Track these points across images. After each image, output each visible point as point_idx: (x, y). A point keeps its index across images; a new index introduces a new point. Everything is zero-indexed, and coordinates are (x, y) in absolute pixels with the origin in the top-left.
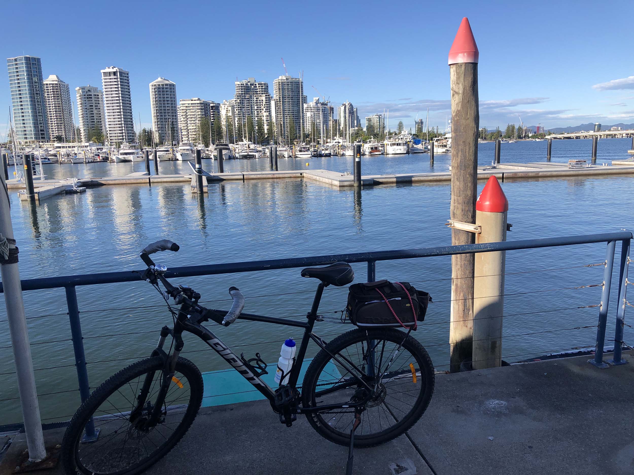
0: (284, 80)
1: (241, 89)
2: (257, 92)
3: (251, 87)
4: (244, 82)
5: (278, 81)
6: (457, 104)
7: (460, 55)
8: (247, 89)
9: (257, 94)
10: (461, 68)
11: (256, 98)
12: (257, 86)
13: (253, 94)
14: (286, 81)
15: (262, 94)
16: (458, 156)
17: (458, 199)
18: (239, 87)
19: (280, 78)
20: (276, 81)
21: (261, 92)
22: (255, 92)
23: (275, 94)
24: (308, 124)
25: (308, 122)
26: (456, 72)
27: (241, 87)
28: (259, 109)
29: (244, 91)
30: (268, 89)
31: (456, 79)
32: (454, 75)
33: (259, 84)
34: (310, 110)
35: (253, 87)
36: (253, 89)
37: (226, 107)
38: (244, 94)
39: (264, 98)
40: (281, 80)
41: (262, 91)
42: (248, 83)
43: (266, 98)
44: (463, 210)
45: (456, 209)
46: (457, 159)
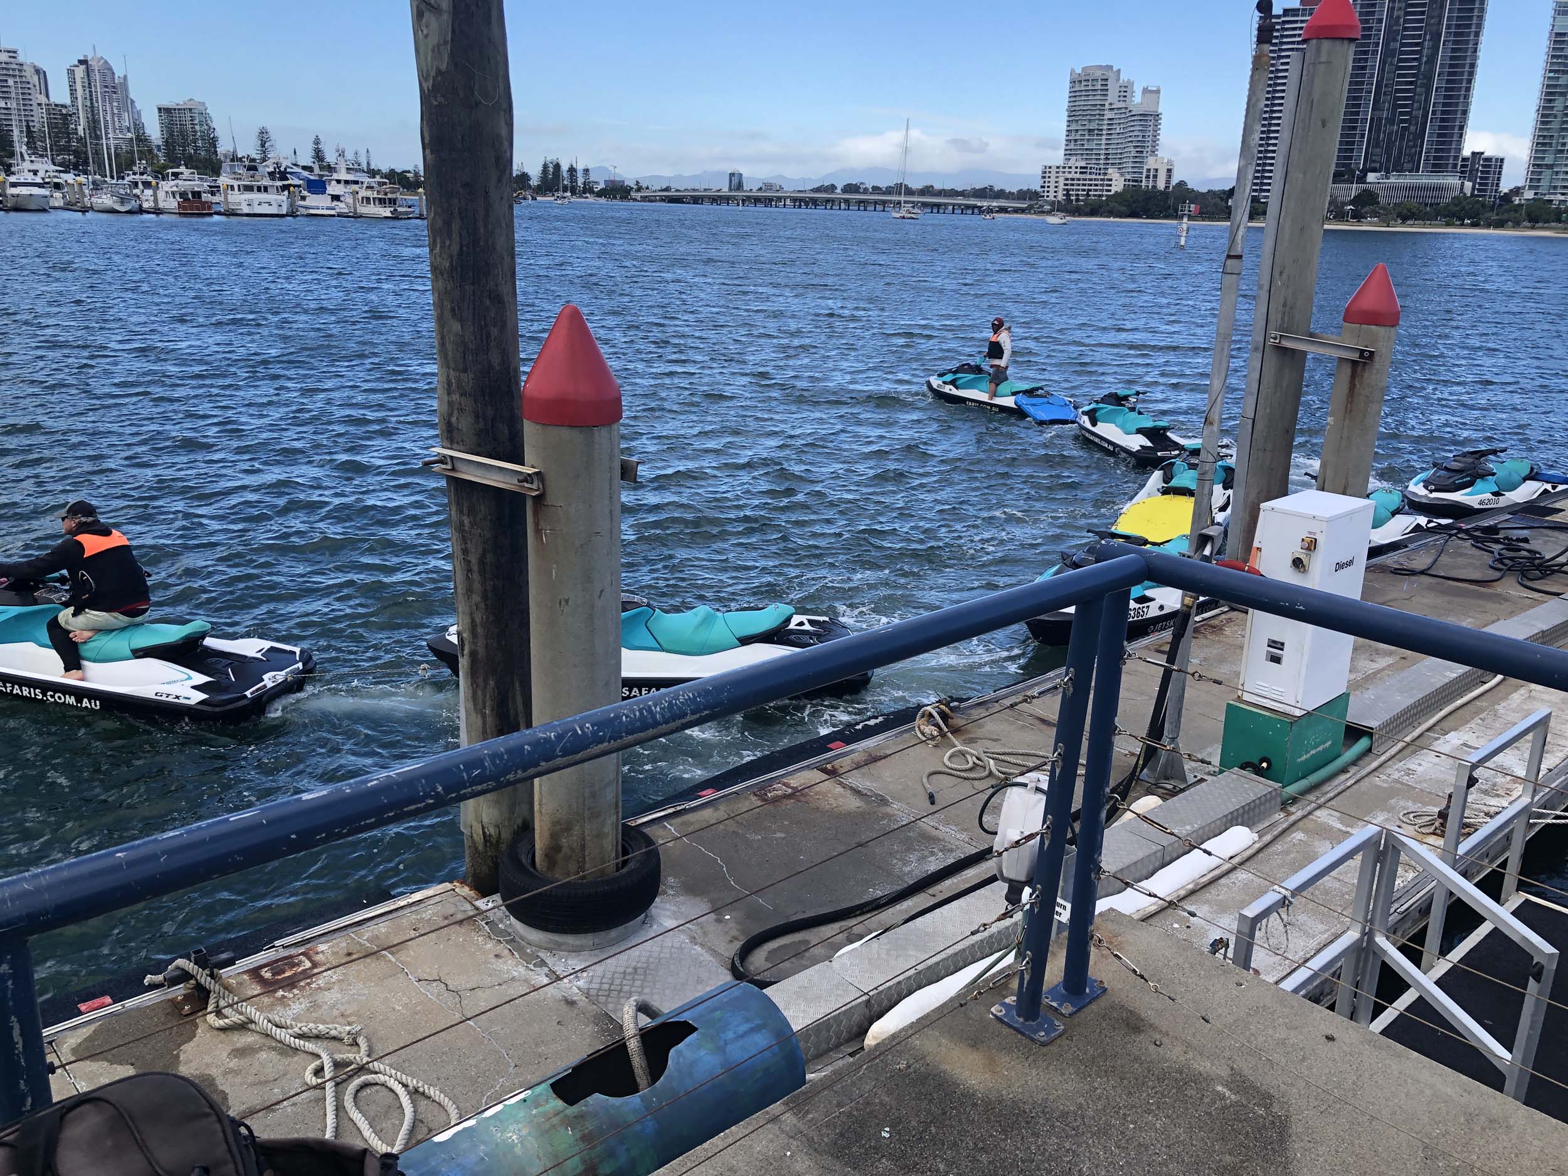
6: (436, 50)
16: (450, 236)
17: (459, 381)
44: (477, 417)
45: (456, 412)
46: (448, 243)
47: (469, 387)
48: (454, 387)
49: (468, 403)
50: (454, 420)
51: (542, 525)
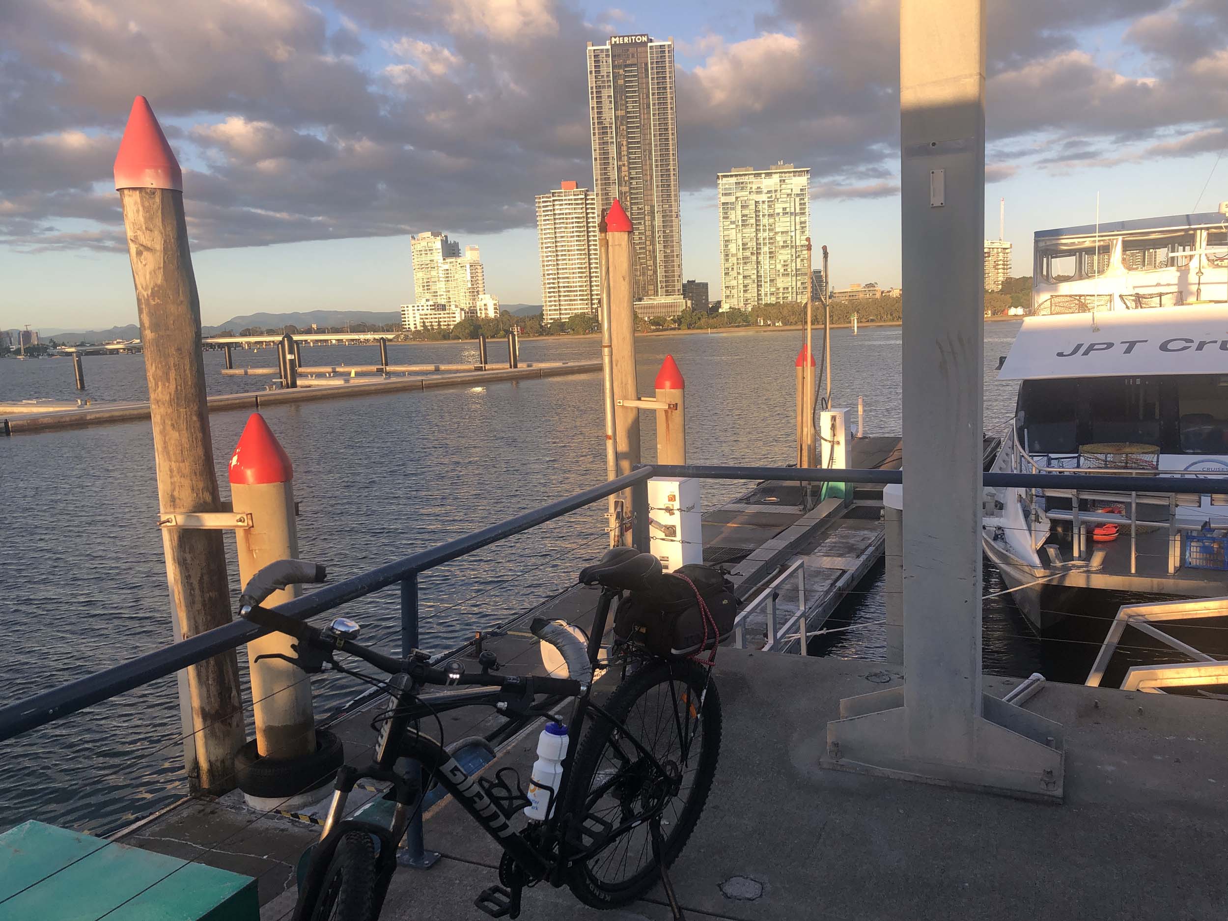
6: (154, 272)
7: (148, 171)
10: (154, 198)
26: (143, 206)
31: (142, 220)
32: (138, 211)
47: (187, 471)
48: (175, 473)
51: (253, 547)
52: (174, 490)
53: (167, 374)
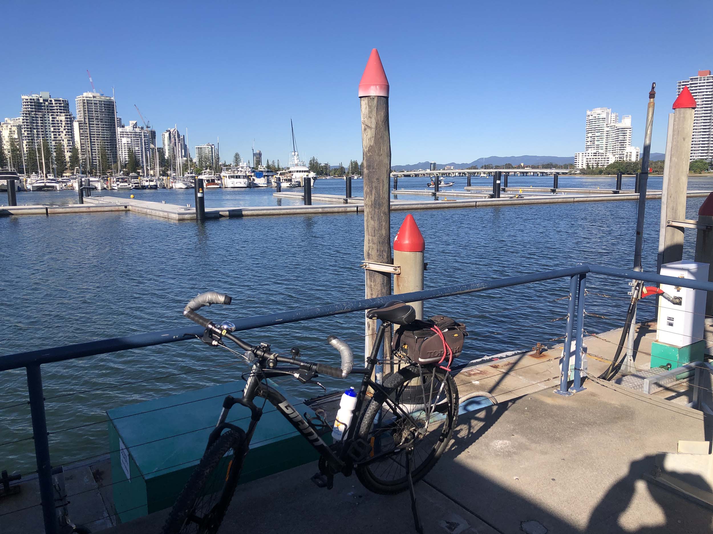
0: (89, 97)
1: (31, 105)
2: (54, 109)
3: (44, 103)
4: (34, 96)
5: (82, 98)
6: (370, 139)
7: (373, 87)
8: (38, 106)
9: (54, 112)
10: (374, 101)
11: (52, 118)
12: (53, 102)
13: (48, 112)
14: (92, 99)
15: (61, 112)
16: (371, 194)
18: (28, 102)
19: (85, 94)
20: (79, 99)
21: (59, 111)
22: (51, 110)
23: (78, 113)
24: (123, 151)
25: (123, 149)
26: (369, 105)
27: (31, 102)
28: (57, 132)
29: (35, 108)
30: (68, 107)
31: (368, 112)
32: (366, 108)
33: (55, 100)
34: (126, 136)
35: (47, 103)
36: (47, 106)
37: (9, 126)
38: (35, 111)
39: (63, 118)
40: (86, 97)
41: (60, 109)
42: (40, 99)
43: (66, 118)
44: (378, 251)
45: (371, 249)
46: (371, 197)
47: (375, 241)
48: (371, 241)
49: (375, 246)
50: (370, 252)
51: (400, 283)
52: (369, 250)
53: (371, 191)
